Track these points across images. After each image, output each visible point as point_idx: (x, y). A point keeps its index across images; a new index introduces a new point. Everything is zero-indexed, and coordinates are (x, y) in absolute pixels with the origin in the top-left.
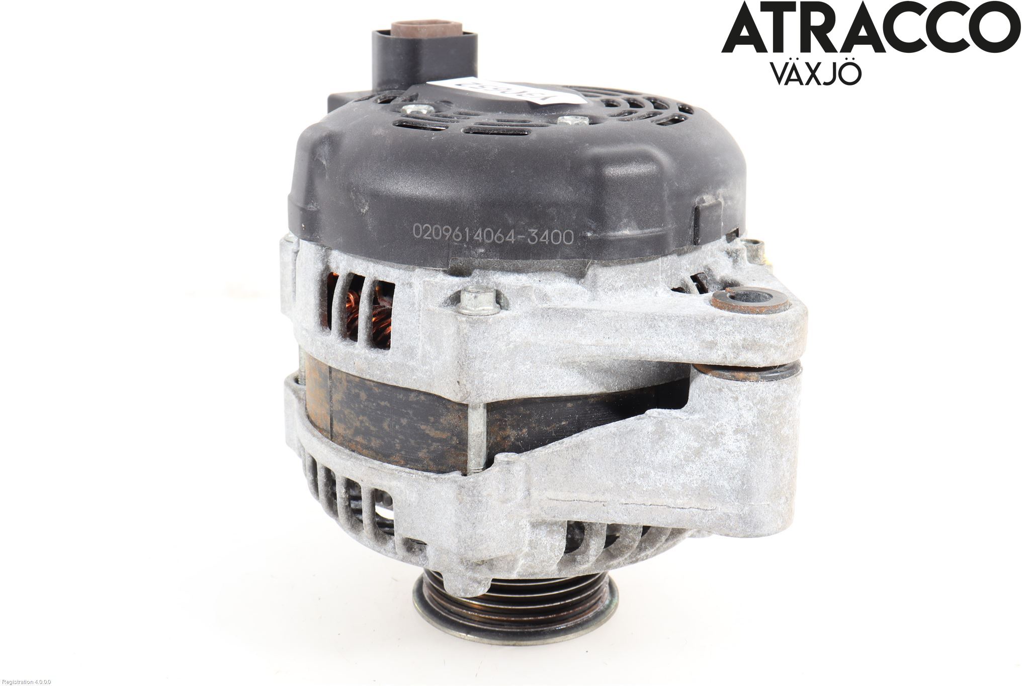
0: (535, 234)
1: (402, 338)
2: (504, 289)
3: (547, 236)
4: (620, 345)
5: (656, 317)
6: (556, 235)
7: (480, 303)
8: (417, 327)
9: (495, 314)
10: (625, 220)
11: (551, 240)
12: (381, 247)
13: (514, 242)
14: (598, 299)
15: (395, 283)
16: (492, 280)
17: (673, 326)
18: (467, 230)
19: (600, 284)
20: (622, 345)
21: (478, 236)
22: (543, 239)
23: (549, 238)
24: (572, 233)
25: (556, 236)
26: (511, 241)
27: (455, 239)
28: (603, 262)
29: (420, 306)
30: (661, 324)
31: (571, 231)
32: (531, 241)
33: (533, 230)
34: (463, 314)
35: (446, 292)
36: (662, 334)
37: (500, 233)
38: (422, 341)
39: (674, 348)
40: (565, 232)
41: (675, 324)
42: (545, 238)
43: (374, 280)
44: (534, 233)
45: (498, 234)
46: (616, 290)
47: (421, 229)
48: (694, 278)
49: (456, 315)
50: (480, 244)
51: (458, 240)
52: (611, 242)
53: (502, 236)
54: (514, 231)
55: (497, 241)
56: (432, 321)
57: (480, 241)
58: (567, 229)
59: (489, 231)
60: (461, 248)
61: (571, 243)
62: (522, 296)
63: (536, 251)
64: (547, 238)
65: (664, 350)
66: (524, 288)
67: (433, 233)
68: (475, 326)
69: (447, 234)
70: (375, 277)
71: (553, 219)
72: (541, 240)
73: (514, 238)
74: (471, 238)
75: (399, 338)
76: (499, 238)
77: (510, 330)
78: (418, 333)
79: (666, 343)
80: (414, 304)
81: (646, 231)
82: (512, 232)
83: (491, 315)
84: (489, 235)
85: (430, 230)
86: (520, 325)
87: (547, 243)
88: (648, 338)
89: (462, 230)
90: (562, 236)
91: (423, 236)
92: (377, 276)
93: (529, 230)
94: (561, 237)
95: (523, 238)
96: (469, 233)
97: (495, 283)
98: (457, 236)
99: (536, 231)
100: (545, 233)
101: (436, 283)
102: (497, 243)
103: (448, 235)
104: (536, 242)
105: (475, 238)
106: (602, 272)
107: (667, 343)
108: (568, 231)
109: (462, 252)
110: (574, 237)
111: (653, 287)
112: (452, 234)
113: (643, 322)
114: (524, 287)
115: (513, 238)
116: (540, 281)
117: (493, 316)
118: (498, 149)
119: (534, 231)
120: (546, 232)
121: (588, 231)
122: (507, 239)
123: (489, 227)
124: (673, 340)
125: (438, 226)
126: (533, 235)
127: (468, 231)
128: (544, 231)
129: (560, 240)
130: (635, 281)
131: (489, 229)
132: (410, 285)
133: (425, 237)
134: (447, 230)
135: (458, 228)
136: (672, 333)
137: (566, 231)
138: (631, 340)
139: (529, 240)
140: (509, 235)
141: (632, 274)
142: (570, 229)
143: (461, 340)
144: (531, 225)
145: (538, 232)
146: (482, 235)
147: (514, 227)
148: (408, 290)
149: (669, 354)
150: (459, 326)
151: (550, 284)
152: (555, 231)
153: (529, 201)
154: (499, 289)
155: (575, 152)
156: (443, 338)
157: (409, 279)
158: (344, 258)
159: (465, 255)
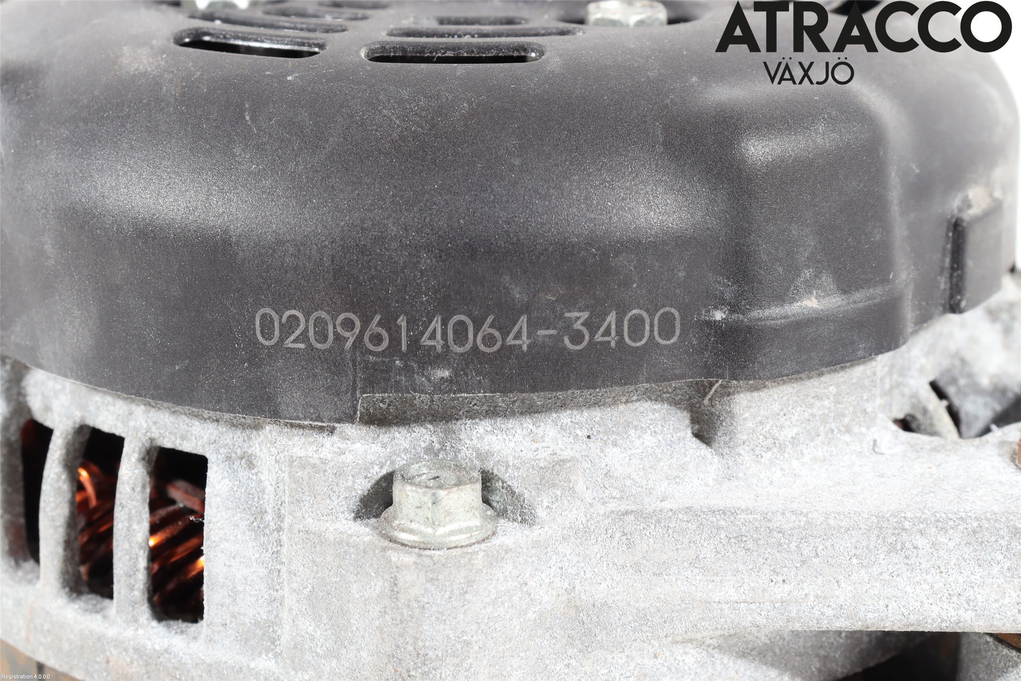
0: (582, 324)
1: (235, 600)
2: (503, 469)
3: (613, 327)
4: (812, 598)
5: (907, 525)
6: (637, 323)
7: (449, 513)
8: (276, 574)
9: (487, 538)
10: (807, 273)
11: (622, 336)
12: (167, 370)
13: (528, 346)
14: (741, 475)
15: (207, 456)
16: (468, 442)
17: (951, 544)
18: (402, 321)
19: (745, 437)
20: (817, 596)
21: (433, 336)
22: (603, 335)
23: (619, 332)
24: (677, 314)
25: (637, 325)
26: (520, 346)
27: (372, 347)
28: (751, 382)
29: (280, 517)
30: (920, 542)
31: (673, 310)
32: (573, 341)
33: (577, 314)
34: (403, 545)
35: (350, 483)
36: (923, 566)
37: (492, 326)
38: (291, 609)
39: (955, 599)
40: (658, 315)
41: (958, 540)
42: (607, 332)
43: (148, 445)
44: (579, 322)
45: (486, 329)
46: (782, 448)
47: (277, 324)
48: (938, 390)
49: (384, 549)
50: (438, 356)
51: (380, 349)
52: (776, 331)
53: (497, 334)
54: (529, 320)
55: (482, 348)
56: (318, 560)
57: (439, 349)
58: (664, 306)
59: (461, 323)
60: (389, 368)
61: (674, 340)
62: (554, 485)
63: (584, 367)
64: (613, 333)
65: (927, 605)
66: (559, 465)
67: (311, 333)
68: (441, 577)
69: (347, 334)
70: (152, 440)
71: (626, 283)
72: (598, 338)
73: (529, 337)
74: (414, 342)
75: (227, 601)
76: (489, 340)
77: (527, 575)
78: (278, 587)
79: (932, 587)
80: (263, 512)
81: (857, 296)
82: (523, 320)
83: (478, 542)
84: (461, 333)
85: (302, 326)
86: (552, 562)
87: (613, 344)
88: (886, 576)
89: (389, 323)
90: (652, 326)
91: (282, 340)
92: (155, 435)
93: (567, 315)
94: (647, 328)
95: (551, 336)
96: (408, 330)
97: (477, 450)
98: (377, 339)
99: (585, 315)
100: (609, 319)
101: (324, 462)
102: (484, 353)
103: (350, 338)
104: (585, 343)
105: (425, 341)
106: (749, 407)
107: (936, 587)
108: (667, 309)
109: (389, 380)
110: (682, 324)
111: (864, 430)
112: (362, 332)
113: (873, 538)
114: (558, 463)
115: (524, 337)
116: (589, 437)
117: (483, 546)
118: (470, 103)
119: (579, 317)
120: (611, 318)
121: (716, 308)
122: (510, 341)
123: (460, 314)
124: (950, 580)
125: (324, 315)
126: (578, 326)
127: (404, 325)
128: (607, 314)
129: (647, 334)
130: (824, 419)
131: (462, 317)
132: (250, 462)
133: (289, 343)
134: (348, 325)
135: (377, 318)
136: (948, 563)
137: (662, 311)
138: (843, 585)
139: (567, 341)
140: (516, 329)
141: (818, 404)
142: (671, 306)
143: (402, 614)
144: (571, 302)
145: (590, 317)
146: (444, 334)
147: (526, 309)
148: (243, 474)
149: (940, 616)
150: (396, 578)
151: (615, 444)
152: (634, 312)
153: (566, 239)
154: (489, 466)
155: (668, 101)
156: (351, 605)
157: (246, 445)
158: (64, 388)
159: (397, 388)
